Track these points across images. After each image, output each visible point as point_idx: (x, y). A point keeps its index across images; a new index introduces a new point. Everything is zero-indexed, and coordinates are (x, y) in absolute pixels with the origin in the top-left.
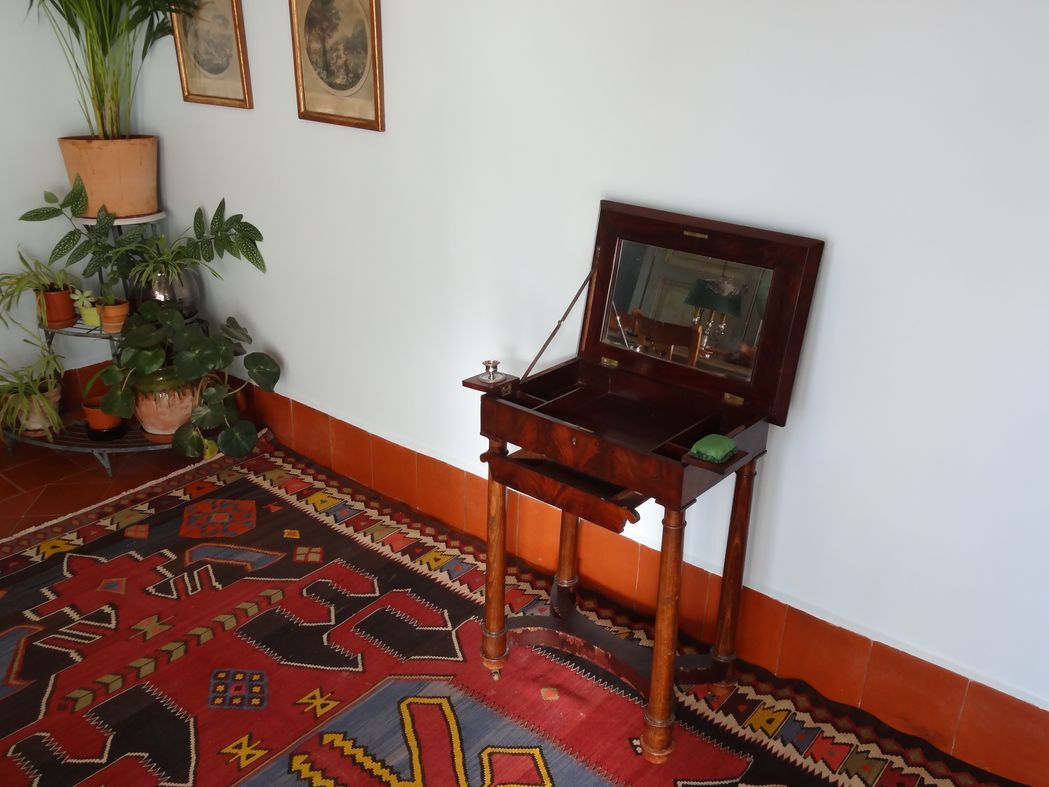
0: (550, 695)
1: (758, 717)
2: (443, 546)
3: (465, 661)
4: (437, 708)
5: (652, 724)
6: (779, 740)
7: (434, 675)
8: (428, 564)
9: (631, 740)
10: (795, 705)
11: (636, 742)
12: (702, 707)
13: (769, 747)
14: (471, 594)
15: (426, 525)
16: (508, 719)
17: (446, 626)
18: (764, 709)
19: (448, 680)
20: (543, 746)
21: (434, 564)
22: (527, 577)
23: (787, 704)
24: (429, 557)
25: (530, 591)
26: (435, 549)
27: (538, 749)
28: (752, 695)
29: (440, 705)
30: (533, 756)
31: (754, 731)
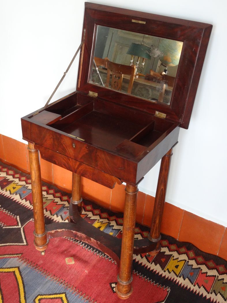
0: (70, 262)
1: (171, 265)
2: (17, 180)
3: (27, 245)
4: (12, 274)
5: (121, 283)
6: (182, 277)
7: (11, 254)
8: (10, 191)
9: (111, 284)
10: (188, 256)
11: (113, 285)
12: (144, 261)
13: (177, 282)
14: (31, 206)
15: (9, 170)
16: (49, 278)
17: (18, 225)
18: (173, 260)
19: (18, 257)
20: (67, 292)
21: (13, 191)
22: (58, 195)
23: (184, 257)
24: (10, 187)
25: (60, 202)
26: (13, 182)
27: (64, 294)
28: (168, 253)
29: (14, 272)
30: (61, 298)
31: (170, 273)
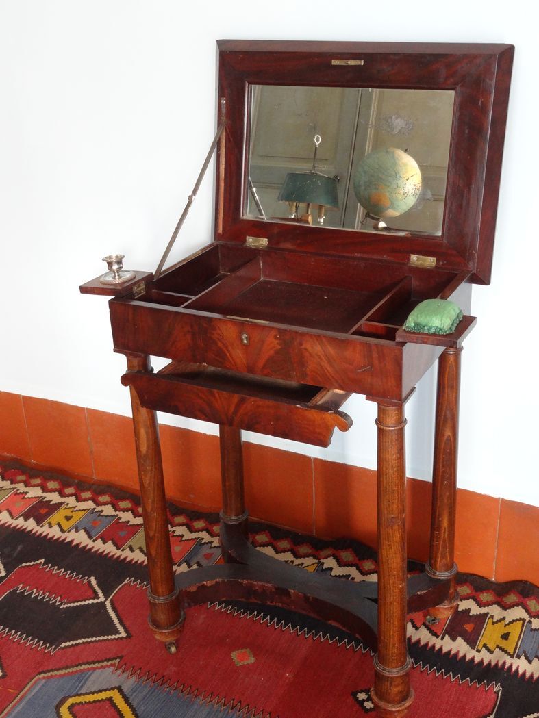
0: (243, 659)
1: (490, 634)
2: (71, 501)
3: (129, 636)
4: (108, 705)
6: (523, 657)
7: (94, 662)
8: (59, 525)
9: (354, 695)
10: (527, 611)
11: (362, 696)
12: (422, 636)
13: (514, 668)
14: (119, 553)
15: (46, 479)
16: (199, 700)
17: (97, 596)
18: (493, 623)
19: (113, 665)
21: (66, 525)
23: (519, 613)
24: (58, 516)
25: (188, 535)
26: (64, 506)
28: (476, 610)
29: (110, 700)
31: (491, 652)
